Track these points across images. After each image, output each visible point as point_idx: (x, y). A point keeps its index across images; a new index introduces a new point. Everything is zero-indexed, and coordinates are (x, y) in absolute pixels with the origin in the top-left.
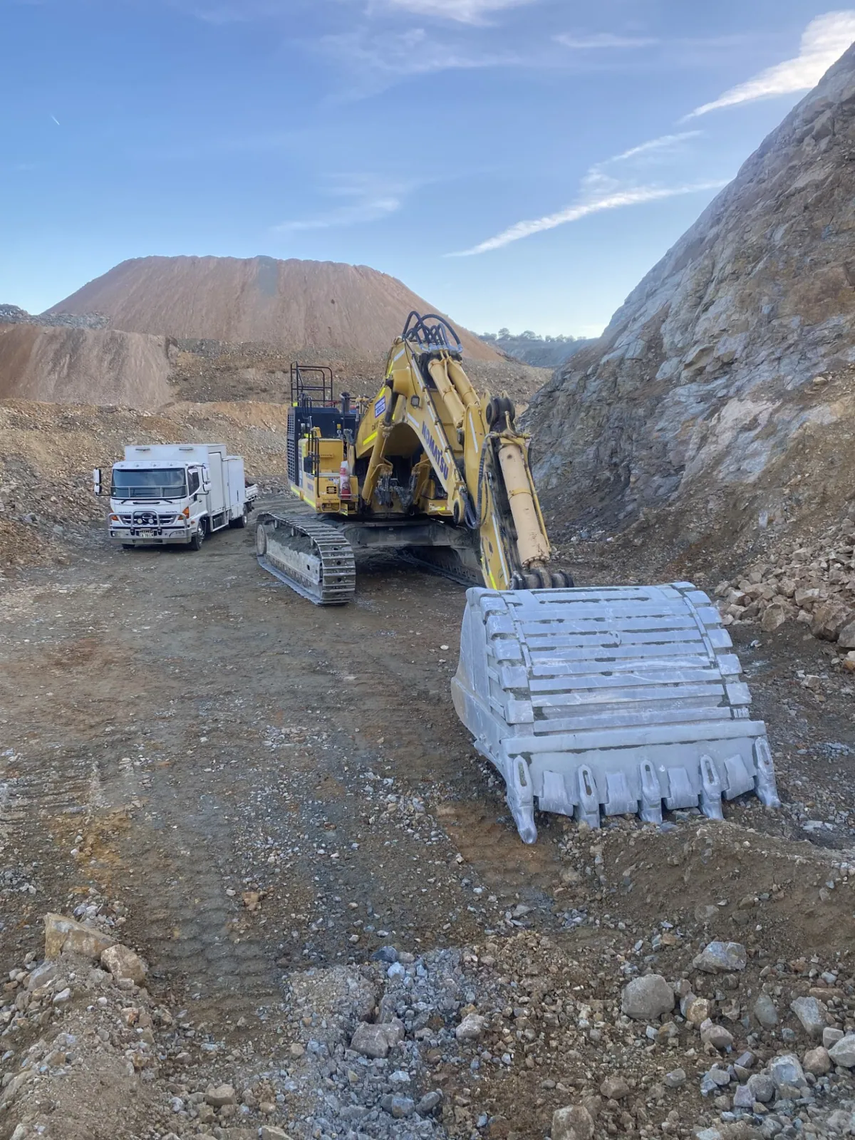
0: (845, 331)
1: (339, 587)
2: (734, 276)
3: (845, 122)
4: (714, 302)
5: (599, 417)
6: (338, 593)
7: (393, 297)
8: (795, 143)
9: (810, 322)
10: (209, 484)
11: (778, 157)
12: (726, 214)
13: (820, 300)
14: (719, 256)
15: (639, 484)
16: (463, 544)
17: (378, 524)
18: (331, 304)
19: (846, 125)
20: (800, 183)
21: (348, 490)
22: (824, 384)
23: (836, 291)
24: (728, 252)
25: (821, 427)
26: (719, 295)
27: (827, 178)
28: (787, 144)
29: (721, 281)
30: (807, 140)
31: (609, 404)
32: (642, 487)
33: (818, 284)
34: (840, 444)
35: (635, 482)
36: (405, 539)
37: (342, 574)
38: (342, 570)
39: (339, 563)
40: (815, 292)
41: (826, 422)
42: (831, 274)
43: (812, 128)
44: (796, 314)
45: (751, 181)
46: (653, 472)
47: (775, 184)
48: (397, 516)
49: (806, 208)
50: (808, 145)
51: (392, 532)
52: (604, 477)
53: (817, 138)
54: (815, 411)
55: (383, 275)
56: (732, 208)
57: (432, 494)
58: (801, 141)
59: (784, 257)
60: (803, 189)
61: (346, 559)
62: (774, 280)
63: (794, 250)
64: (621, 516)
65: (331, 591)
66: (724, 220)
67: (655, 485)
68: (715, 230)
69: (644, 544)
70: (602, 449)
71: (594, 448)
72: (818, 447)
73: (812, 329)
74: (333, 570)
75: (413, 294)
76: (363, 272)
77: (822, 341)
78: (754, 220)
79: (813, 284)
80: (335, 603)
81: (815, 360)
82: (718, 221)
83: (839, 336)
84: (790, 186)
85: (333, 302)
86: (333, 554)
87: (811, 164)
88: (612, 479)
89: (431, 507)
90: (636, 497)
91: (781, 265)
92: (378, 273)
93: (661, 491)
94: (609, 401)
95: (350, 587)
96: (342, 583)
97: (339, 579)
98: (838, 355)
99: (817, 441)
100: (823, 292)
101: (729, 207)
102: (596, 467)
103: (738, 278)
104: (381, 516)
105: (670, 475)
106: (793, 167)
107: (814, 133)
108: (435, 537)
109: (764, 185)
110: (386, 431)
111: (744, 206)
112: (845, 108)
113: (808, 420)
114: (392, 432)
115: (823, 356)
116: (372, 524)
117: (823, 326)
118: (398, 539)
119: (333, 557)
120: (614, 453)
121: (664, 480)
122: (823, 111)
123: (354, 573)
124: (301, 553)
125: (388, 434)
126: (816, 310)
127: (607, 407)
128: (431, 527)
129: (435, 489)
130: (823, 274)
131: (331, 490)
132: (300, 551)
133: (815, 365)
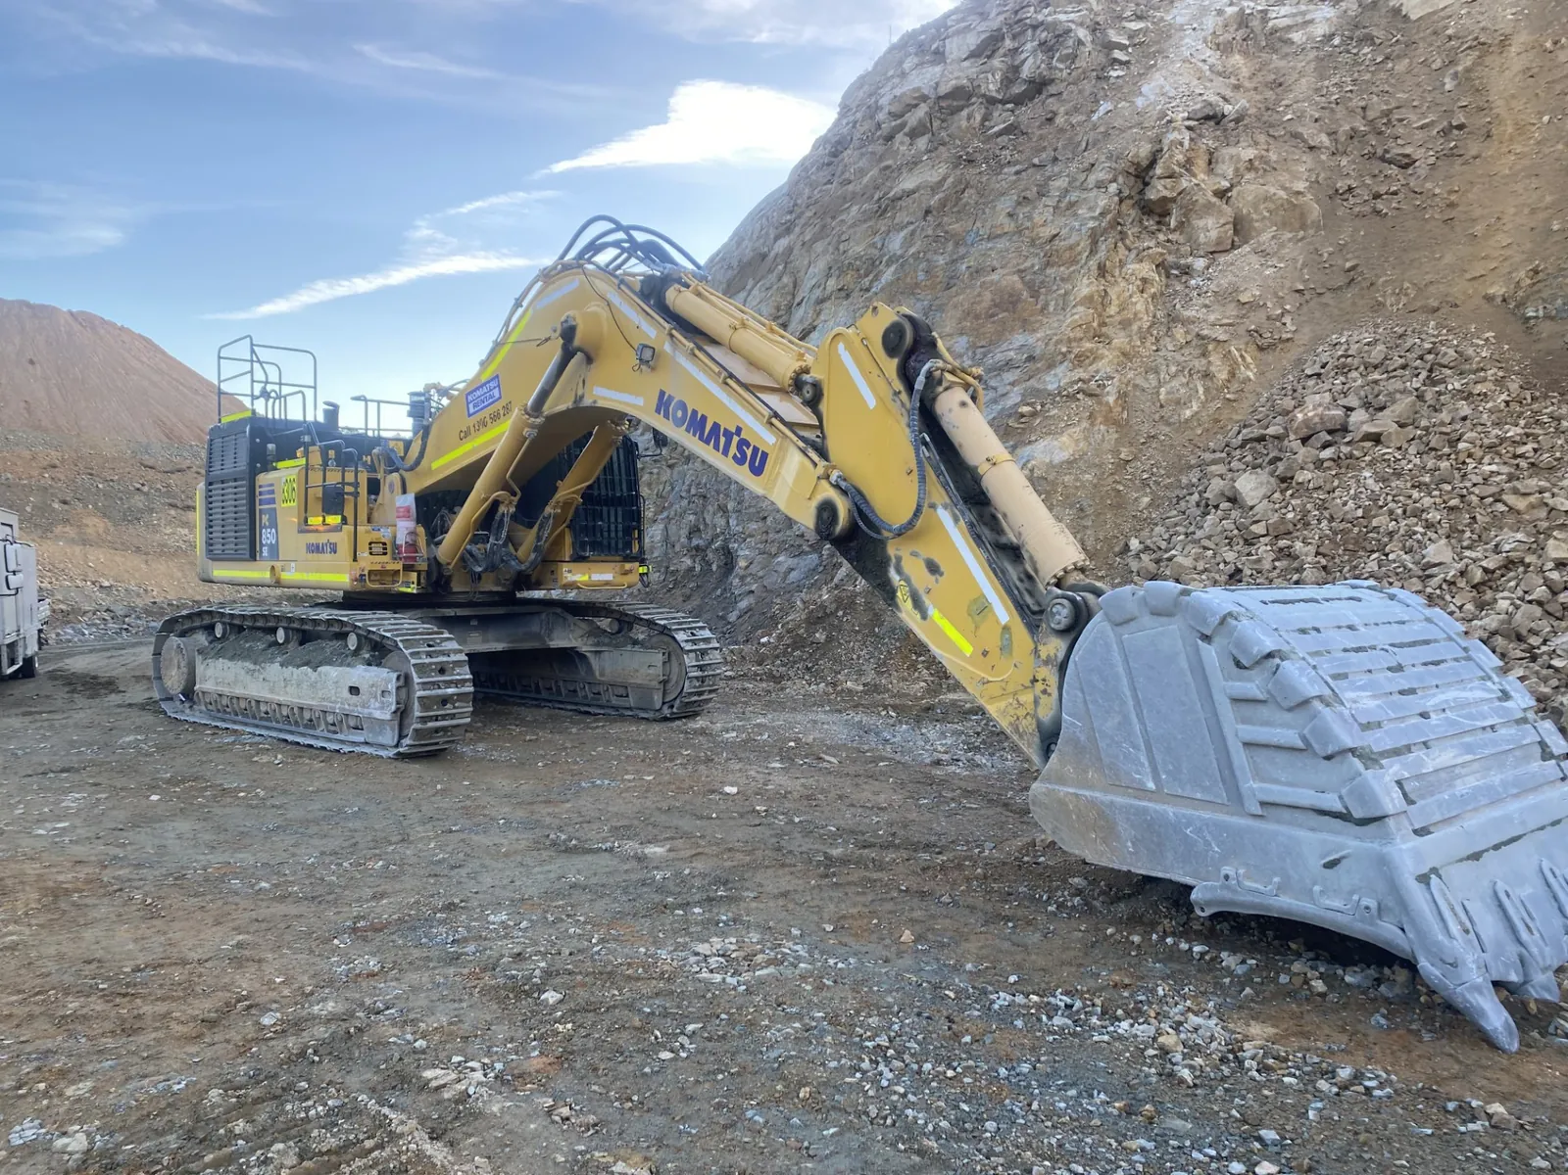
0: (1038, 352)
1: (444, 717)
2: (843, 294)
3: (943, 121)
4: (815, 328)
5: (658, 484)
6: (437, 730)
7: (143, 363)
8: (881, 141)
9: (983, 343)
10: (20, 575)
11: (862, 155)
12: (802, 221)
13: (992, 316)
14: (802, 273)
15: (753, 569)
16: (597, 644)
17: (460, 612)
18: (30, 367)
19: (945, 125)
20: (908, 183)
21: (413, 546)
22: (1034, 414)
23: (1014, 304)
24: (821, 265)
25: (1051, 466)
26: (822, 317)
27: (944, 179)
28: (871, 140)
29: (821, 301)
30: (899, 137)
31: (671, 467)
32: (761, 574)
33: (988, 296)
34: (1083, 486)
35: (747, 567)
36: (498, 640)
37: (450, 691)
38: (449, 684)
39: (442, 671)
40: (985, 305)
41: (1057, 459)
42: (1004, 283)
43: (903, 126)
44: (962, 334)
45: (830, 182)
46: (774, 550)
47: (866, 186)
48: (487, 599)
49: (928, 212)
50: (902, 143)
51: (475, 628)
52: (684, 567)
53: (914, 134)
54: (1041, 445)
55: (122, 329)
56: (809, 214)
57: (568, 552)
58: (890, 138)
59: (923, 265)
60: (914, 192)
61: (454, 662)
62: (913, 294)
63: (935, 258)
64: (732, 617)
65: (430, 724)
66: (797, 230)
67: (783, 569)
68: (783, 243)
69: (830, 639)
70: (673, 528)
71: (661, 526)
72: (1056, 492)
73: (989, 352)
74: (433, 683)
75: (171, 358)
76: (87, 321)
77: (1008, 365)
78: (850, 227)
79: (979, 295)
80: (429, 751)
81: (1001, 391)
82: (788, 231)
83: (1031, 358)
84: (891, 188)
85: (32, 362)
86: (429, 655)
87: (916, 164)
88: (698, 568)
89: (566, 574)
90: (754, 587)
91: (921, 276)
92: (114, 325)
93: (793, 576)
94: (671, 462)
95: (462, 715)
96: (449, 709)
97: (444, 701)
98: (1033, 382)
99: (1054, 484)
100: (996, 306)
101: (802, 213)
102: (666, 554)
103: (848, 296)
104: (461, 599)
105: (802, 553)
106: (887, 167)
107: (906, 130)
108: (550, 631)
109: (850, 187)
110: (532, 426)
111: (828, 213)
112: (943, 104)
113: (1034, 458)
114: (541, 428)
115: (1013, 384)
116: (450, 612)
117: (1005, 346)
118: (485, 641)
119: (428, 660)
120: (694, 531)
121: (796, 560)
122: (916, 106)
123: (472, 689)
124: (323, 669)
125: (535, 432)
126: (989, 328)
127: (669, 471)
128: (543, 616)
129: (573, 544)
130: (992, 283)
131: (378, 549)
132: (320, 664)
133: (1004, 395)
